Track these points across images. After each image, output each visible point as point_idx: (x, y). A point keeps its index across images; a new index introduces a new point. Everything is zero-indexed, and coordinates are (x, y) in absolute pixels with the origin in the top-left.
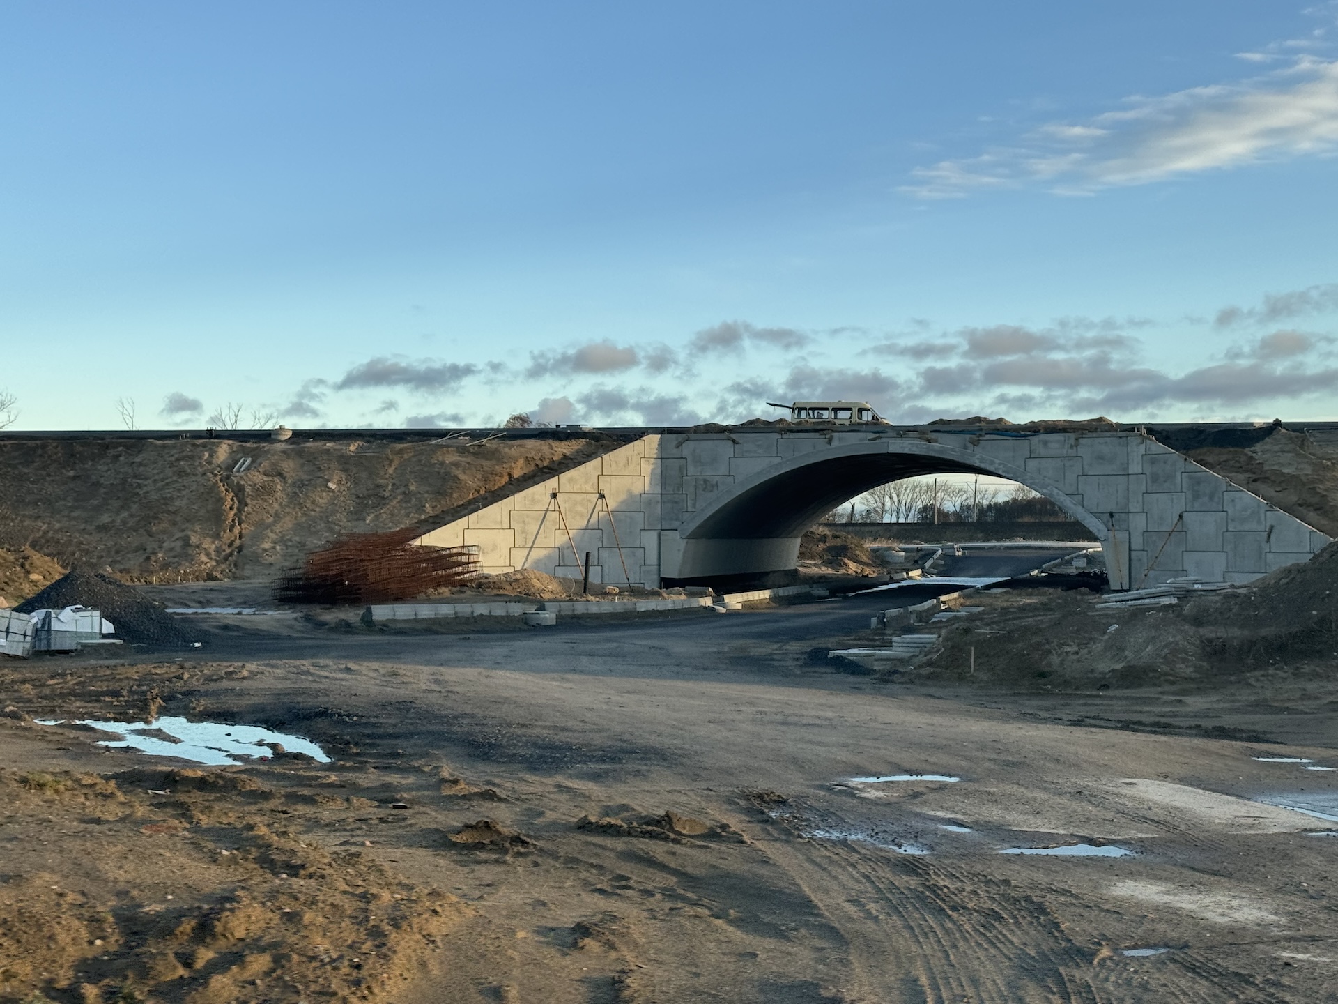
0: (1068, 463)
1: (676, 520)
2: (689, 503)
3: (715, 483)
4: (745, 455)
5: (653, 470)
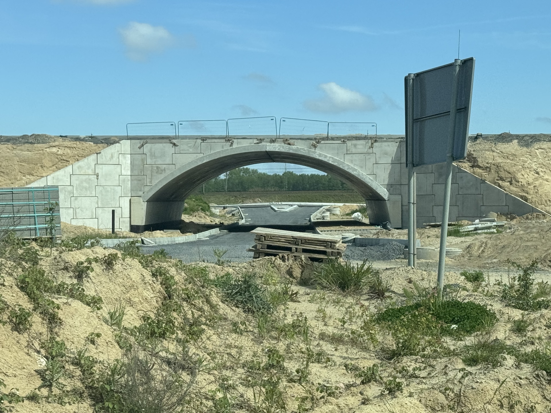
0: (367, 157)
1: (140, 191)
2: (148, 180)
3: (163, 169)
4: (181, 152)
5: (127, 161)
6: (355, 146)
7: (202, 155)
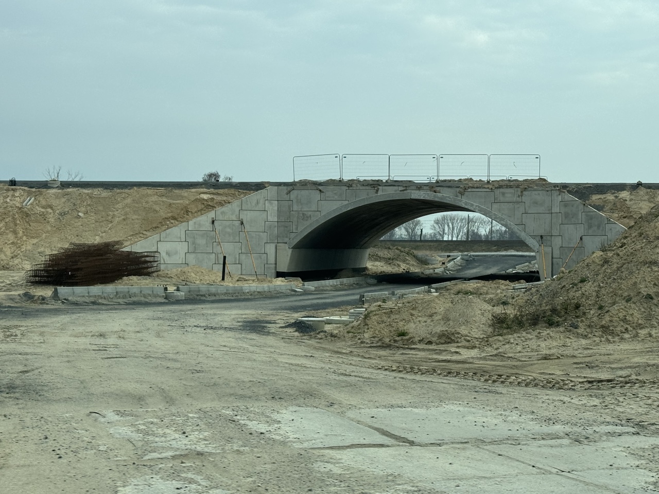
0: (517, 206)
1: (286, 237)
2: (294, 227)
3: (309, 215)
4: (327, 199)
5: (273, 208)
6: (503, 194)
7: (347, 202)
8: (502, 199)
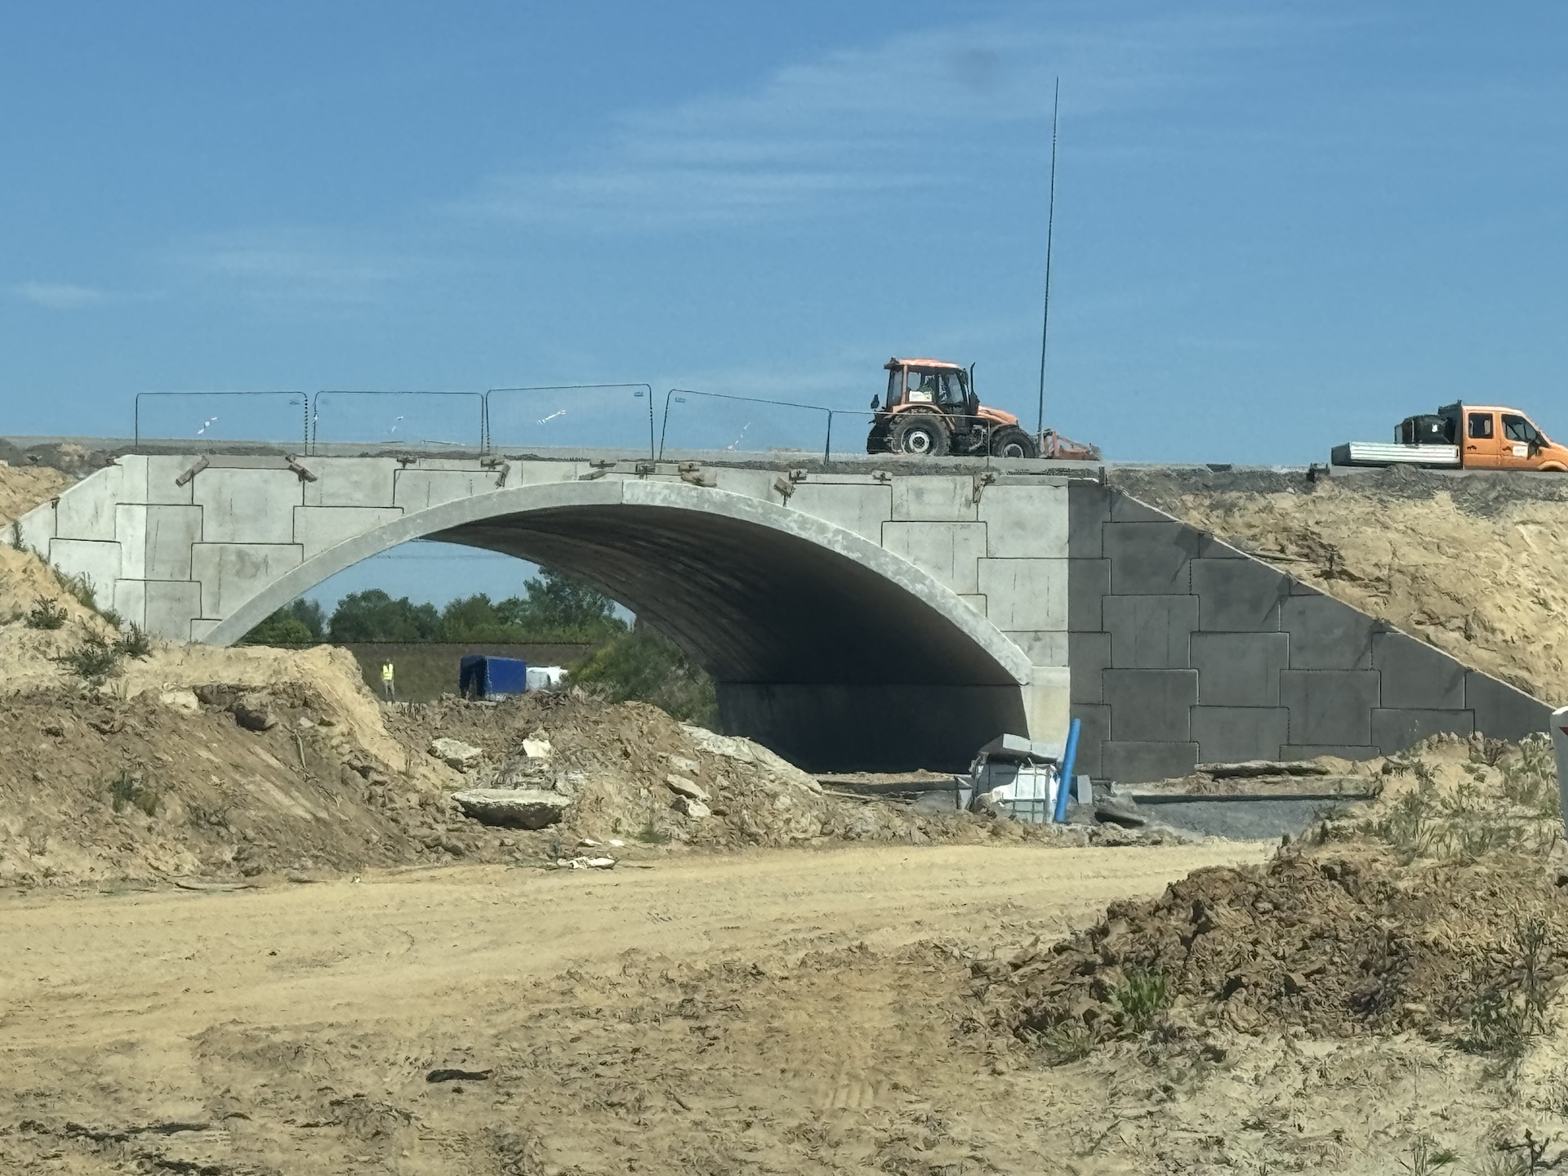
2: (207, 599)
3: (261, 559)
4: (326, 502)
6: (919, 493)
8: (914, 509)
